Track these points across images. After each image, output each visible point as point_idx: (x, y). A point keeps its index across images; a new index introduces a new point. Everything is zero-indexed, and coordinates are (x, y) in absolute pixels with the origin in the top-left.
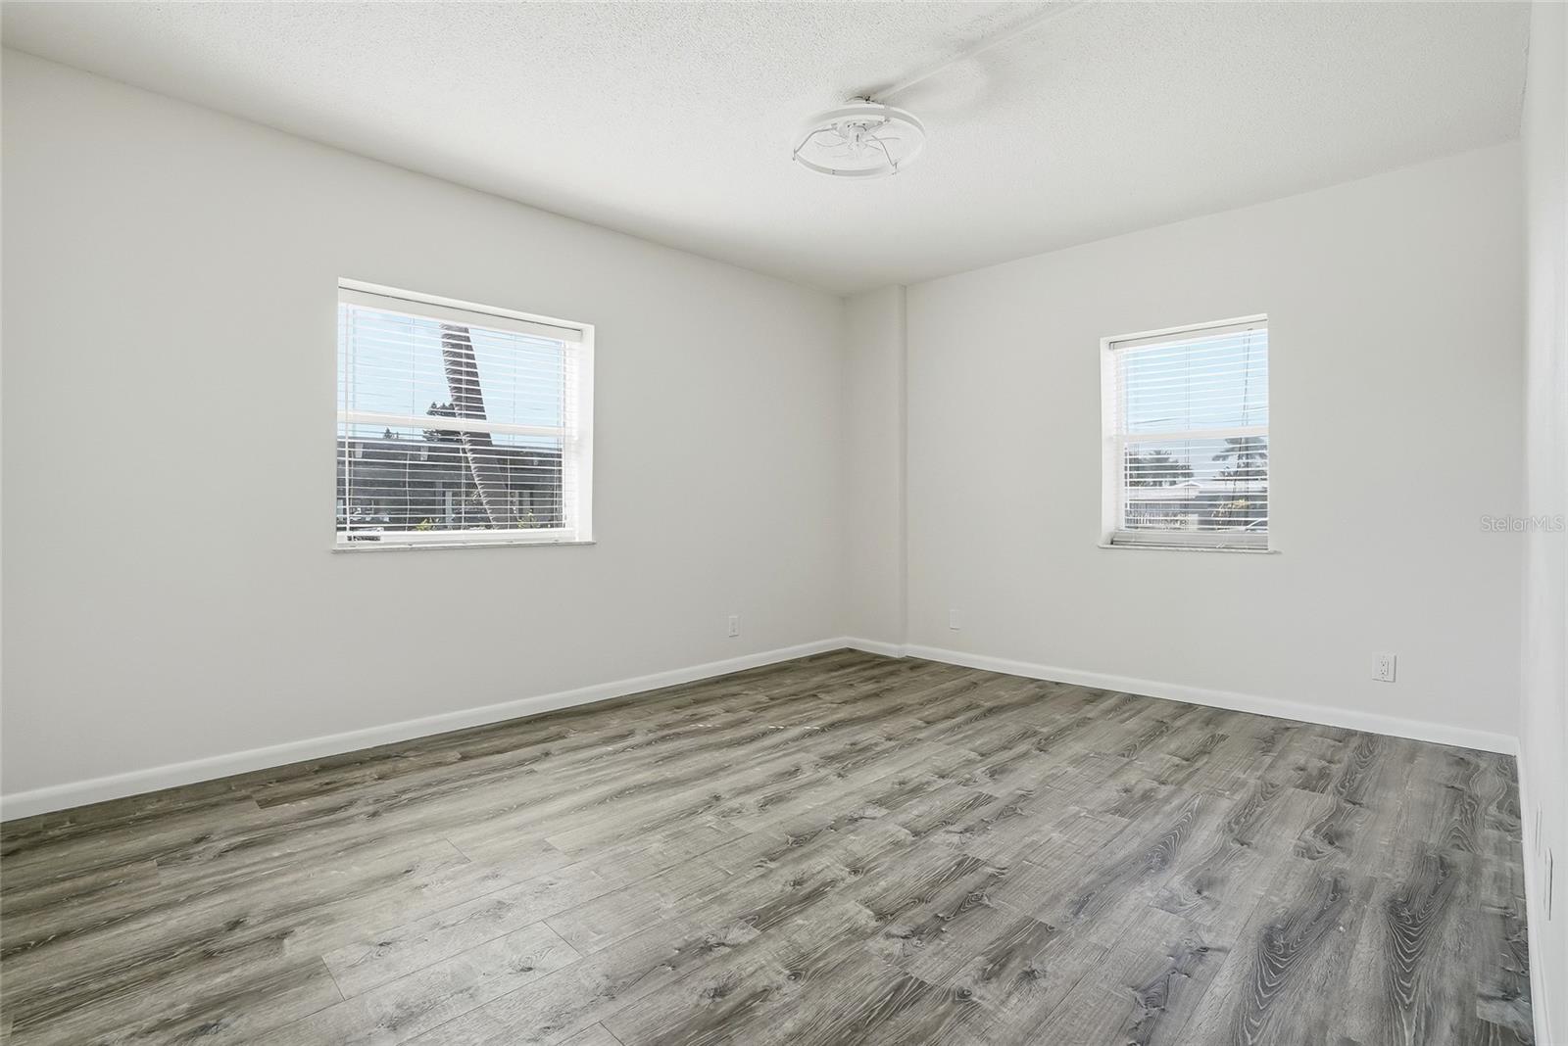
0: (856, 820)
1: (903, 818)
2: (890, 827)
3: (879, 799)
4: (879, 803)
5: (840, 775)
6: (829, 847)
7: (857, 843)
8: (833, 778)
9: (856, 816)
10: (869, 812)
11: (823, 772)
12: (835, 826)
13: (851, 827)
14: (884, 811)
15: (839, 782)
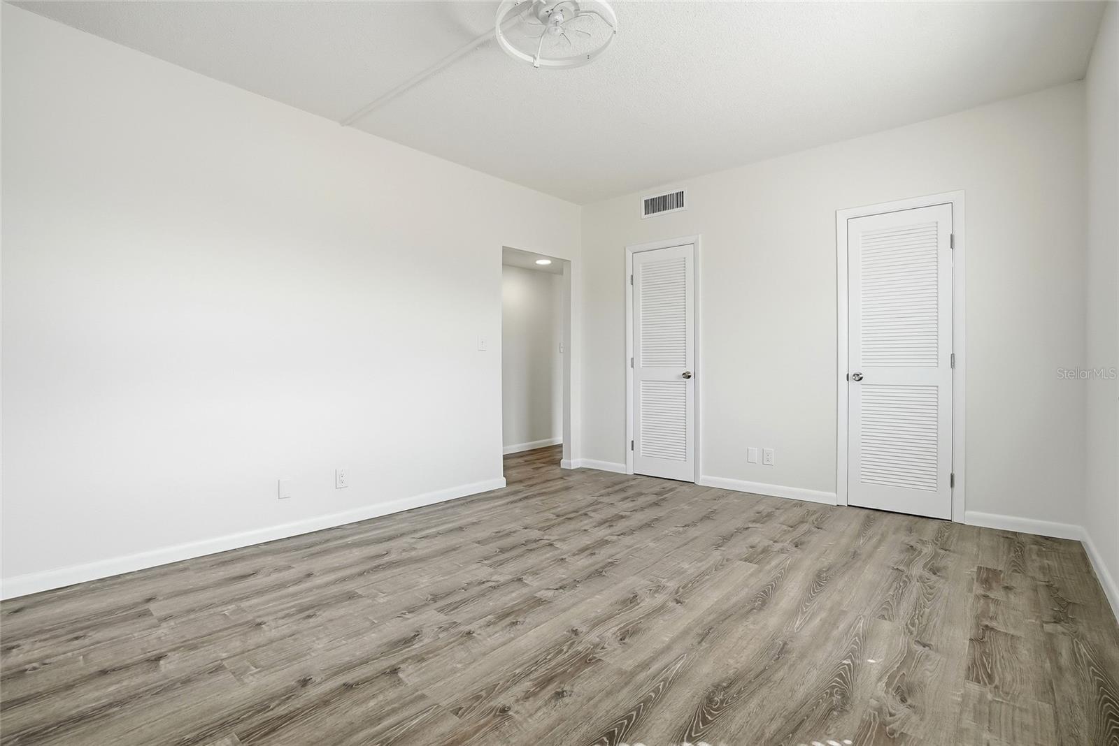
0: (561, 587)
1: (525, 590)
2: (537, 584)
3: (540, 605)
4: (540, 602)
5: (575, 632)
6: (578, 570)
7: (562, 573)
8: (583, 629)
9: (561, 591)
10: (550, 594)
11: (593, 637)
12: (576, 582)
13: (565, 582)
14: (538, 595)
15: (576, 624)
